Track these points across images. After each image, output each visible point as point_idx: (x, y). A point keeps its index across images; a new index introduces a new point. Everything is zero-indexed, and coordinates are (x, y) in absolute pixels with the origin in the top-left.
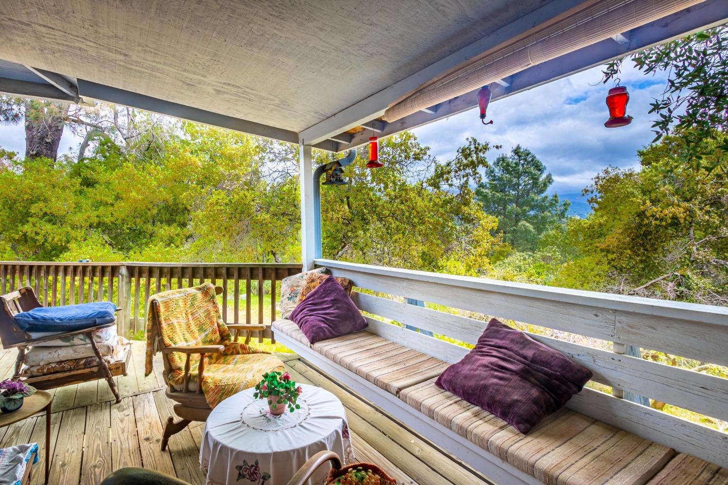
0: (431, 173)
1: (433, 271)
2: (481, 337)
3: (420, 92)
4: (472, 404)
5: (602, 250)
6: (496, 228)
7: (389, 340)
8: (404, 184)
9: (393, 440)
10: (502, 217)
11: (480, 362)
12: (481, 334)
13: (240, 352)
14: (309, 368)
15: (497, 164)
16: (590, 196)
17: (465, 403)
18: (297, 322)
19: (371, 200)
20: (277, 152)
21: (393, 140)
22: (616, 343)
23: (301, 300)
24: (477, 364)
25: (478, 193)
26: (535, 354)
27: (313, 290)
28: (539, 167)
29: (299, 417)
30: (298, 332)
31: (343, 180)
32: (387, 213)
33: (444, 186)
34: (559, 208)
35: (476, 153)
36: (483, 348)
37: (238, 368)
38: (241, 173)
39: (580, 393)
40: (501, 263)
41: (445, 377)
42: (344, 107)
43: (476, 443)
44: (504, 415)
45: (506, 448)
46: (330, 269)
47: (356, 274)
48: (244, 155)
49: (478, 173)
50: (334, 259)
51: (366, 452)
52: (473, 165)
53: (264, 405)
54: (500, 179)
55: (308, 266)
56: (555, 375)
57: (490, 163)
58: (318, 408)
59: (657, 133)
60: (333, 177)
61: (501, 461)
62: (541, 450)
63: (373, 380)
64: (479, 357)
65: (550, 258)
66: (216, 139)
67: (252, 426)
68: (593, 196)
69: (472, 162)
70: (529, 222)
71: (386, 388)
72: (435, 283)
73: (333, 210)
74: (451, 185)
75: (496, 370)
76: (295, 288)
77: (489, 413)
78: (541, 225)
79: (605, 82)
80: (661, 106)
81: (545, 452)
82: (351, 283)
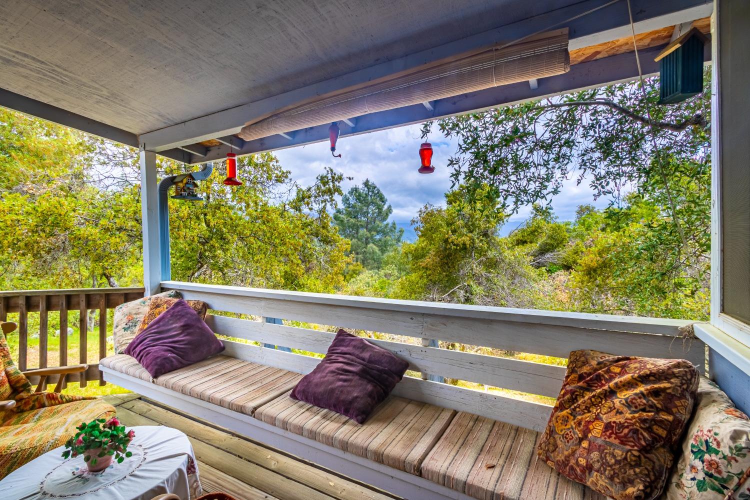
0: (293, 196)
1: (295, 290)
2: (330, 347)
3: (275, 117)
4: (322, 407)
5: (423, 268)
6: (349, 249)
7: (247, 361)
8: (266, 204)
9: (249, 461)
10: (356, 240)
11: (328, 369)
12: (331, 344)
13: (47, 403)
14: (152, 406)
15: (351, 193)
16: (416, 225)
17: (316, 408)
18: (135, 356)
19: (231, 219)
20: (110, 153)
21: (255, 160)
22: (424, 339)
23: (141, 329)
24: (326, 372)
25: (336, 218)
26: (371, 355)
27: (158, 317)
28: (383, 200)
29: (131, 466)
30: (137, 367)
31: (196, 195)
32: (249, 233)
33: (305, 210)
34: (397, 234)
35: (332, 182)
36: (331, 356)
37: (41, 425)
38: (55, 175)
39: (401, 381)
40: (354, 280)
41: (299, 388)
42: (196, 117)
43: (323, 443)
44: (346, 412)
45: (347, 440)
46: (181, 292)
47: (212, 296)
48: (61, 153)
49: (334, 200)
50: (188, 281)
51: (219, 481)
52: (330, 192)
53: (80, 463)
54: (353, 207)
55: (151, 290)
56: (385, 370)
57: (345, 192)
58: (156, 450)
59: (453, 182)
60: (185, 191)
61: (343, 452)
62: (373, 433)
63: (227, 406)
64: (328, 365)
65: (390, 275)
66: (12, 125)
67: (59, 495)
68: (418, 225)
69: (329, 190)
70: (375, 245)
71: (241, 410)
72: (291, 301)
73: (186, 228)
74: (311, 209)
75: (341, 374)
76: (135, 316)
77: (335, 413)
78: (384, 248)
79: (422, 138)
80: (454, 162)
81: (376, 434)
82: (206, 306)
